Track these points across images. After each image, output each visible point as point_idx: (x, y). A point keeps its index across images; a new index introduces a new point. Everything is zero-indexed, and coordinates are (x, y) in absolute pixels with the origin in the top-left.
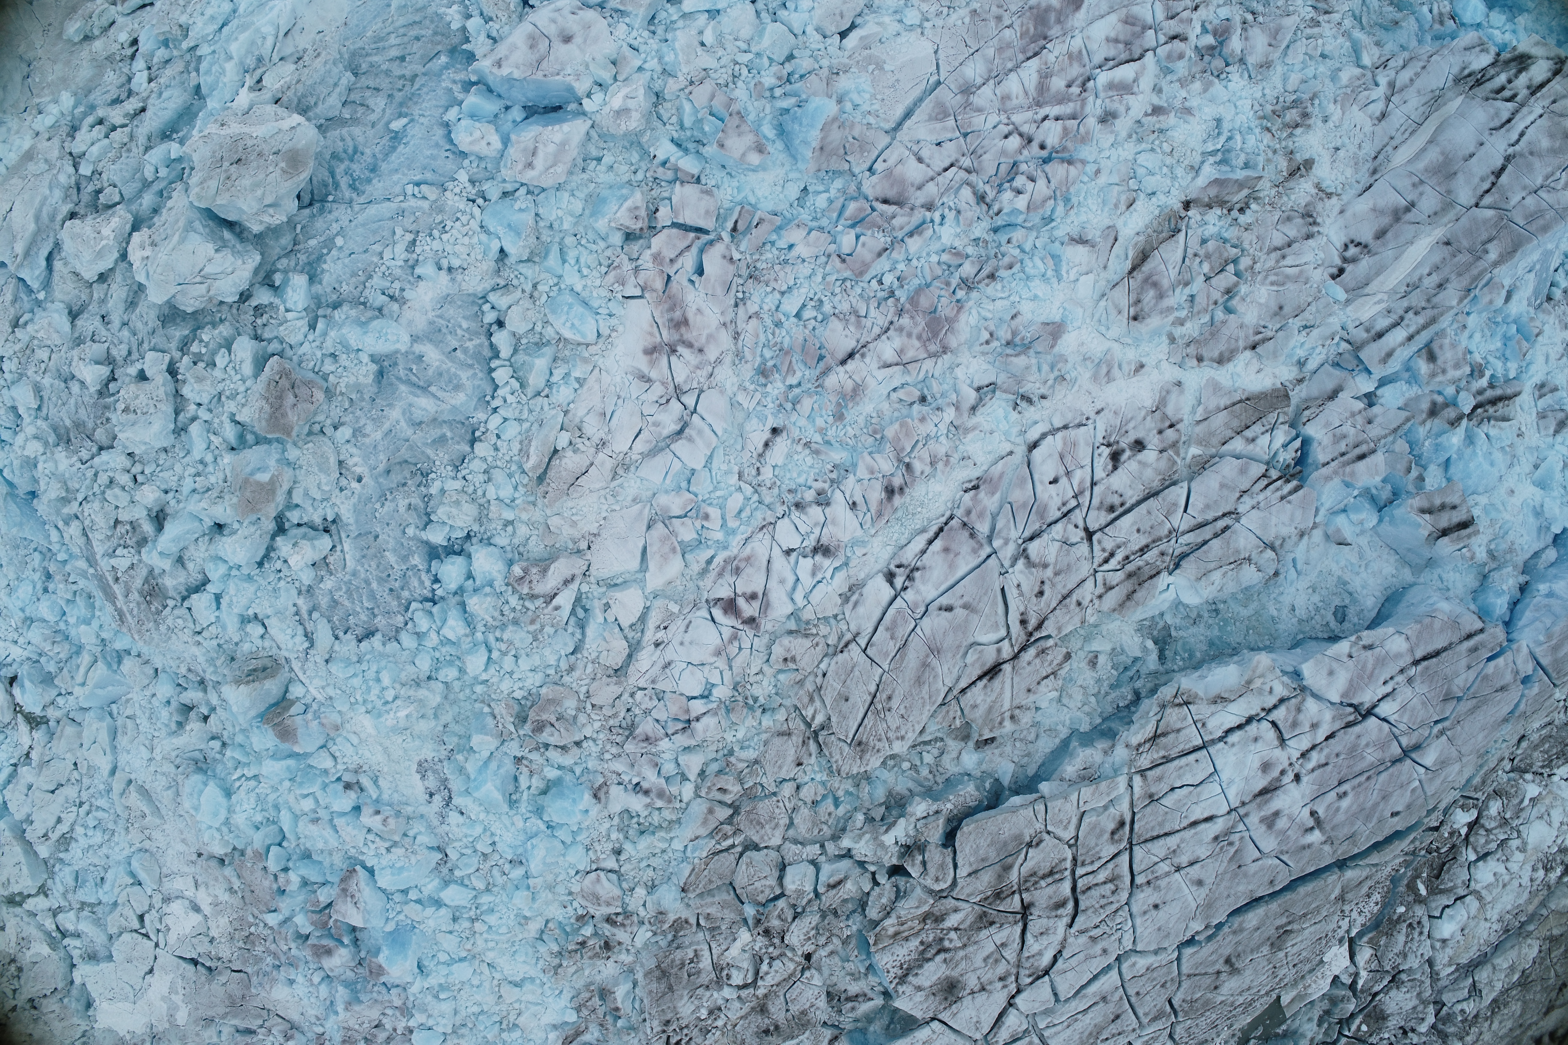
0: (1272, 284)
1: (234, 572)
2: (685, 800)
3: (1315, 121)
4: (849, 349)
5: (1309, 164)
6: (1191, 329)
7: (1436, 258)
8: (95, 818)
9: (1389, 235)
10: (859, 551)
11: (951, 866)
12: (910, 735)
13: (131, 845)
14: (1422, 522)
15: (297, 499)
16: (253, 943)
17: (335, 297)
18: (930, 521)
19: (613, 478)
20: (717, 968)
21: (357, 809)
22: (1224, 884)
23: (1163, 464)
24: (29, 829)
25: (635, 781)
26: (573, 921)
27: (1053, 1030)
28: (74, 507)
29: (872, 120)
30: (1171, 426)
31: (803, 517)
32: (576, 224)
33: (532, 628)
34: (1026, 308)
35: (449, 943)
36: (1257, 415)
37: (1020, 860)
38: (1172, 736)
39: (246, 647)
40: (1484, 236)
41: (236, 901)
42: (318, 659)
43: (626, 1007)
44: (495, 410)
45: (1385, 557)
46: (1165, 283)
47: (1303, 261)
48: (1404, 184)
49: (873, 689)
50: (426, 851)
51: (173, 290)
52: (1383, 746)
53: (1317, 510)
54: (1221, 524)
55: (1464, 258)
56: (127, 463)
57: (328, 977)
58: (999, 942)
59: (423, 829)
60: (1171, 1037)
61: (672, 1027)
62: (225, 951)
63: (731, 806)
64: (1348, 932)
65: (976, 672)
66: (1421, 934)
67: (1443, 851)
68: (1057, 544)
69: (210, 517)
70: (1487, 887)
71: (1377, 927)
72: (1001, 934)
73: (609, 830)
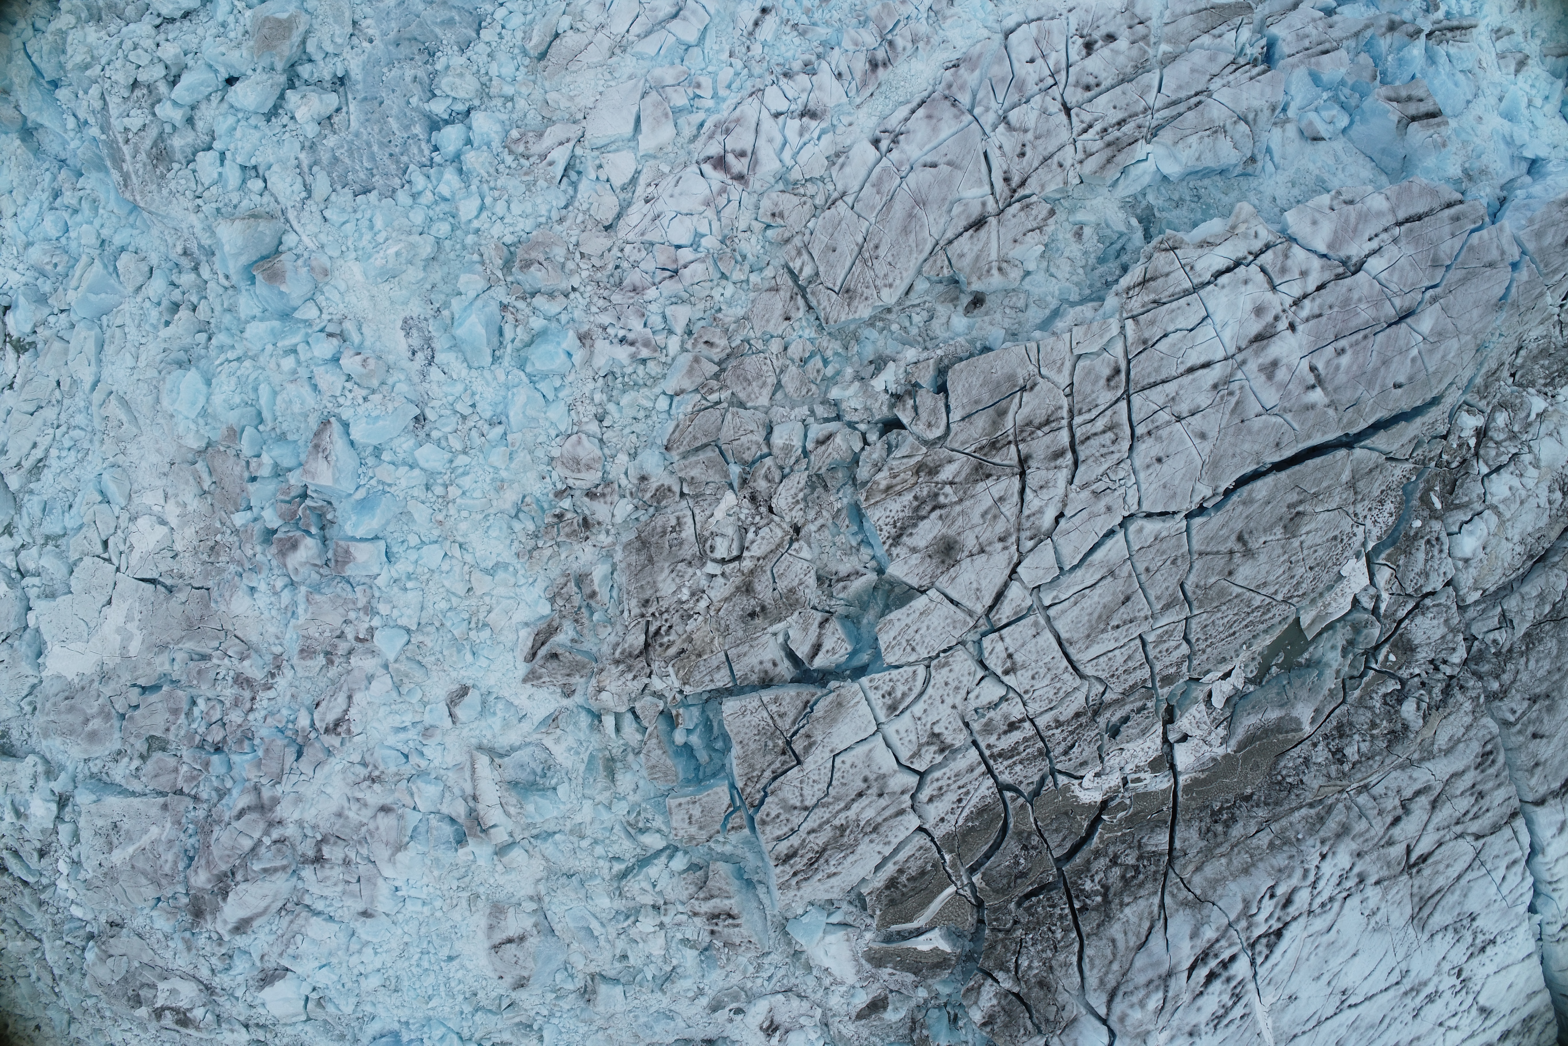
1: (242, 123)
2: (672, 353)
8: (72, 438)
10: (845, 120)
11: (943, 410)
12: (898, 282)
13: (104, 461)
14: (1391, 109)
15: (311, 48)
16: (218, 554)
18: (912, 95)
19: (611, 57)
20: (700, 539)
21: (337, 356)
22: (1228, 439)
23: (1135, 52)
25: (621, 333)
26: (551, 496)
27: (1059, 607)
28: (96, 71)
30: (1141, 23)
31: (791, 84)
33: (525, 181)
35: (421, 514)
36: (1222, 19)
37: (1014, 406)
38: (1160, 281)
39: (245, 203)
41: (204, 506)
42: (314, 208)
43: (603, 594)
44: (502, 4)
45: (1361, 161)
49: (860, 240)
50: (404, 402)
52: (1377, 305)
54: (1194, 100)
56: (153, 32)
57: (292, 583)
58: (996, 496)
59: (403, 377)
60: (1186, 638)
61: (651, 610)
62: (188, 566)
63: (719, 364)
64: (1364, 544)
65: (962, 223)
66: (1441, 551)
67: (1454, 465)
68: (1036, 113)
69: (226, 66)
70: (1503, 501)
71: (1394, 543)
72: (998, 487)
73: (592, 392)
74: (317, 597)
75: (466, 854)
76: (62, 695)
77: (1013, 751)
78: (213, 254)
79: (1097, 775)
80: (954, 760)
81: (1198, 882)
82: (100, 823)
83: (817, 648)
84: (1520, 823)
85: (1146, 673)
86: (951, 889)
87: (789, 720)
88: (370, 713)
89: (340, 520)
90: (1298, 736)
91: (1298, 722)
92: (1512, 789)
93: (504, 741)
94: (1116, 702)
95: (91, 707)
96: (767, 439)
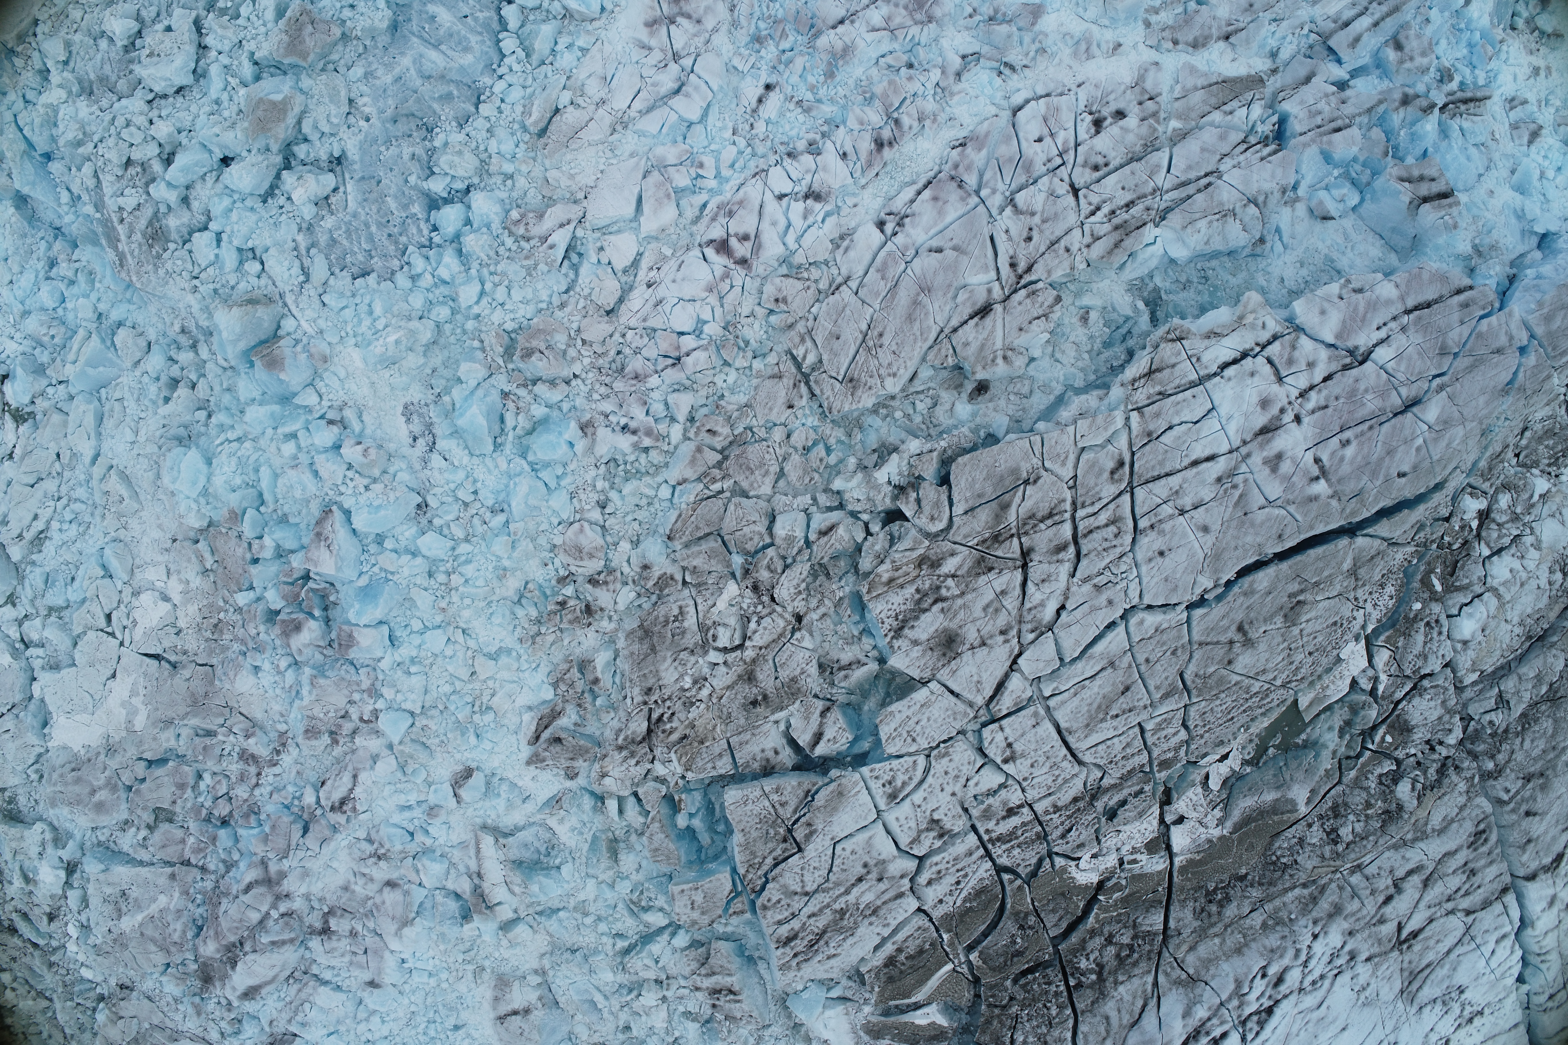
1: (238, 204)
2: (674, 441)
4: (839, 18)
6: (1166, 17)
8: (73, 511)
10: (850, 201)
11: (946, 503)
12: (902, 371)
14: (1403, 190)
15: (306, 128)
16: (221, 632)
18: (918, 175)
19: (612, 134)
20: (703, 628)
21: (338, 444)
22: (1231, 532)
23: (1144, 130)
25: (623, 421)
26: (554, 582)
27: (1059, 698)
28: (88, 148)
30: (1151, 99)
31: (795, 164)
35: (424, 600)
36: (1234, 94)
37: (1018, 498)
38: (1166, 372)
39: (242, 286)
41: (207, 585)
42: (312, 292)
43: (606, 680)
44: (501, 77)
45: (1370, 239)
49: (864, 327)
50: (406, 491)
52: (1383, 395)
54: (1204, 181)
56: (146, 108)
57: (296, 663)
58: (998, 590)
59: (404, 466)
60: (1185, 725)
61: (653, 698)
62: (191, 642)
63: (721, 452)
64: (1363, 627)
65: (967, 311)
66: (1440, 633)
67: (1455, 547)
68: (1043, 195)
69: (220, 146)
70: (1504, 584)
71: (1393, 626)
72: (1000, 580)
73: (594, 479)
74: (322, 681)
75: (472, 930)
76: (68, 767)
77: (1011, 835)
78: (211, 334)
79: (1094, 856)
80: (953, 844)
81: (1191, 962)
82: (108, 890)
83: (818, 737)
84: (1510, 898)
85: (1144, 758)
86: (949, 967)
87: (790, 809)
88: (375, 791)
89: (343, 602)
90: (1293, 817)
91: (1293, 803)
92: (1504, 866)
93: (508, 821)
94: (1114, 786)
95: (98, 779)
96: (770, 529)
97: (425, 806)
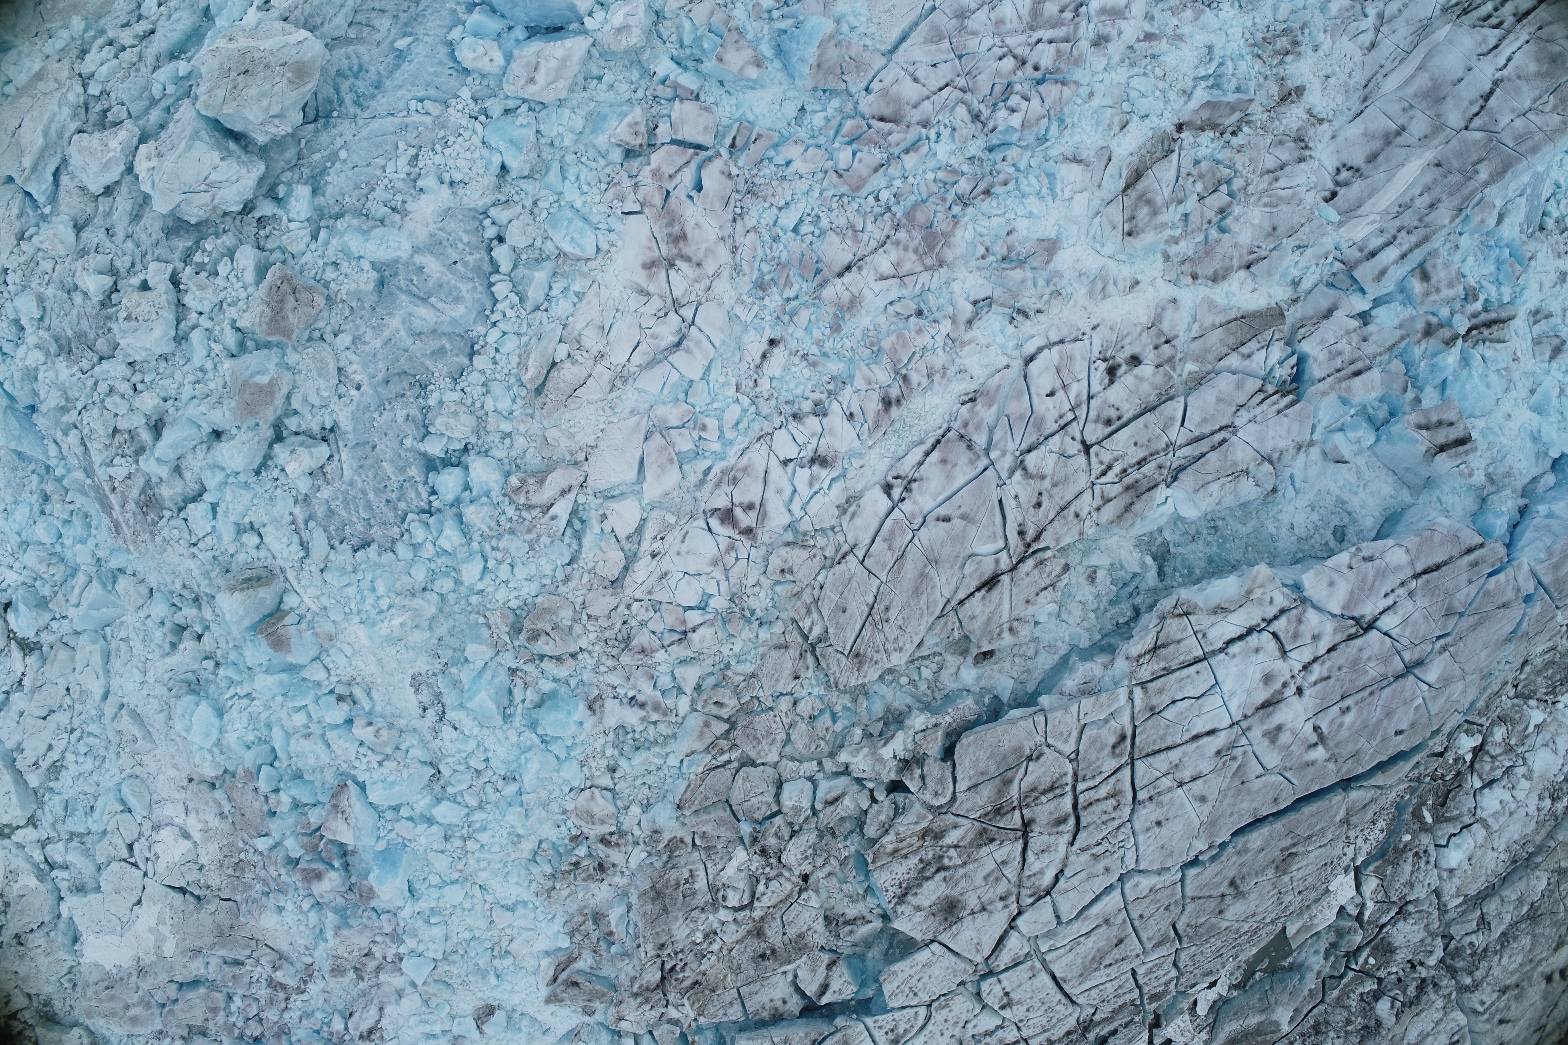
0: (1265, 205)
1: (231, 480)
2: (681, 713)
3: (1305, 49)
4: (846, 263)
5: (1300, 91)
6: (1186, 247)
7: (1428, 179)
8: (87, 744)
9: (1381, 158)
10: (857, 463)
11: (950, 780)
12: (908, 646)
13: (122, 771)
14: (1420, 438)
15: (296, 404)
16: (243, 870)
17: (337, 209)
18: (927, 433)
19: (611, 390)
20: (713, 889)
21: (349, 722)
22: (1227, 800)
23: (1159, 379)
24: (19, 758)
25: (630, 695)
26: (566, 841)
27: (1055, 954)
28: (73, 416)
29: (868, 42)
30: (1167, 342)
31: (800, 427)
32: (576, 141)
33: (528, 537)
34: (1022, 225)
35: (441, 863)
36: (1252, 333)
37: (1020, 775)
38: (1172, 648)
39: (241, 557)
40: (1475, 157)
41: (226, 826)
42: (313, 568)
43: (620, 932)
44: (494, 324)
45: (1383, 477)
46: (1159, 200)
47: (1295, 183)
48: (1395, 109)
49: (870, 600)
50: (419, 765)
51: (178, 198)
52: (1385, 660)
53: (1314, 427)
54: (1218, 437)
55: (1453, 178)
56: (128, 372)
57: (318, 903)
58: (999, 861)
59: (416, 743)
60: (1175, 964)
61: (666, 953)
62: (214, 879)
63: (727, 721)
64: (1353, 860)
65: (974, 583)
66: (1428, 862)
67: (1448, 779)
68: (1054, 456)
69: (209, 423)
70: (1493, 815)
71: (1382, 857)
72: (1001, 852)
73: (604, 746)
74: (346, 932)
76: (103, 984)
78: (214, 597)
83: (824, 988)
85: (1135, 995)
88: (401, 1023)
90: (1276, 1036)
91: (1277, 1024)
94: (1105, 1020)
95: (131, 997)
96: (777, 796)
97: (449, 1036)
